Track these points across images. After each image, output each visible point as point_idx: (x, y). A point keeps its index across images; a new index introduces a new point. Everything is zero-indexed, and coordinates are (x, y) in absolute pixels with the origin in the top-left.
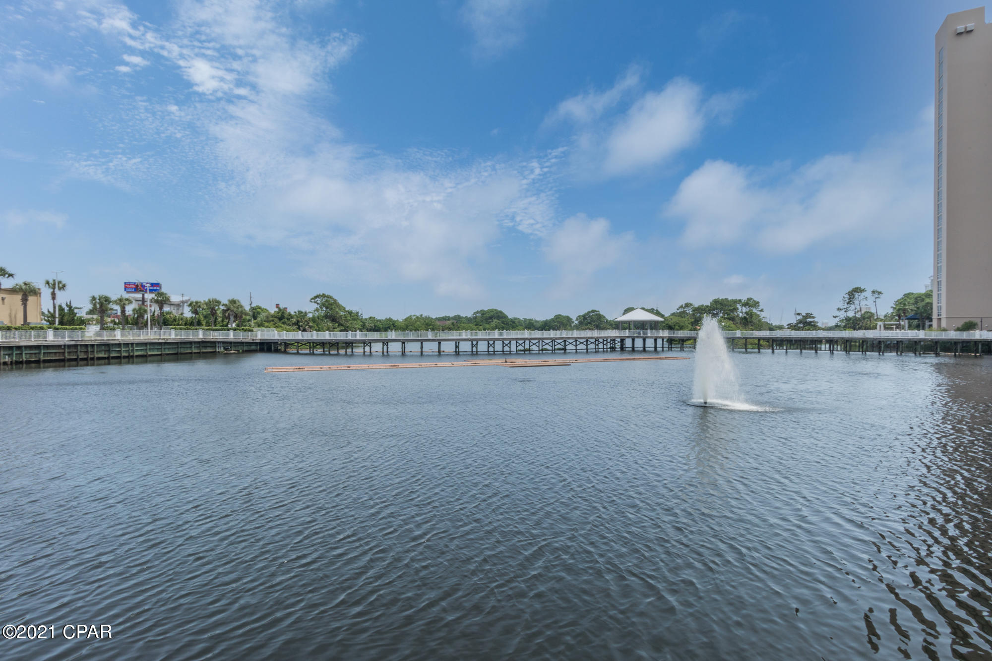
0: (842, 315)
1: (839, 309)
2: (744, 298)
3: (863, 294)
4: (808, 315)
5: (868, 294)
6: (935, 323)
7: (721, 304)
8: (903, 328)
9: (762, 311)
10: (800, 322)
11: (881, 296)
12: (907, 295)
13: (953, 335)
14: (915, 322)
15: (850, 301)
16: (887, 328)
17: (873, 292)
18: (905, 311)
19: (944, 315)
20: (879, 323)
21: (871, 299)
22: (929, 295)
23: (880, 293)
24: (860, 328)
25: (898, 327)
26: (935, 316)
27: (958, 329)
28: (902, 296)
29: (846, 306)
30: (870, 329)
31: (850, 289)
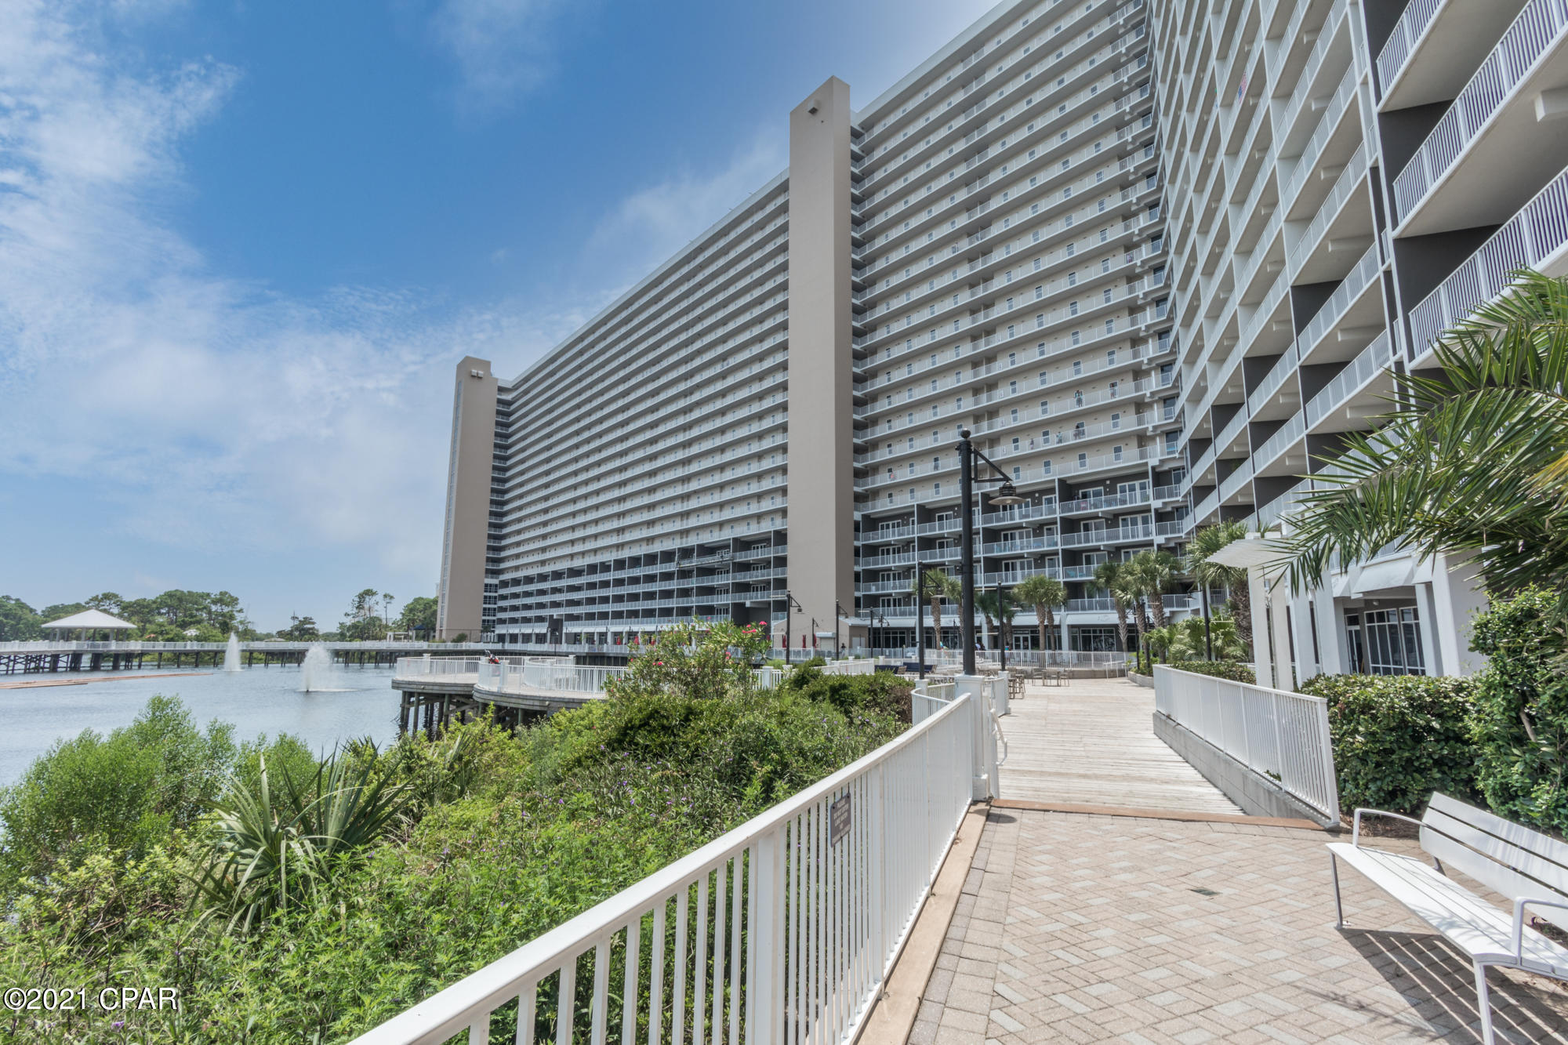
6: (437, 634)
7: (180, 600)
8: (411, 638)
13: (450, 646)
15: (360, 606)
16: (396, 638)
18: (414, 621)
19: (444, 628)
20: (390, 633)
22: (435, 602)
24: (368, 638)
25: (406, 637)
26: (438, 628)
27: (454, 641)
30: (379, 638)
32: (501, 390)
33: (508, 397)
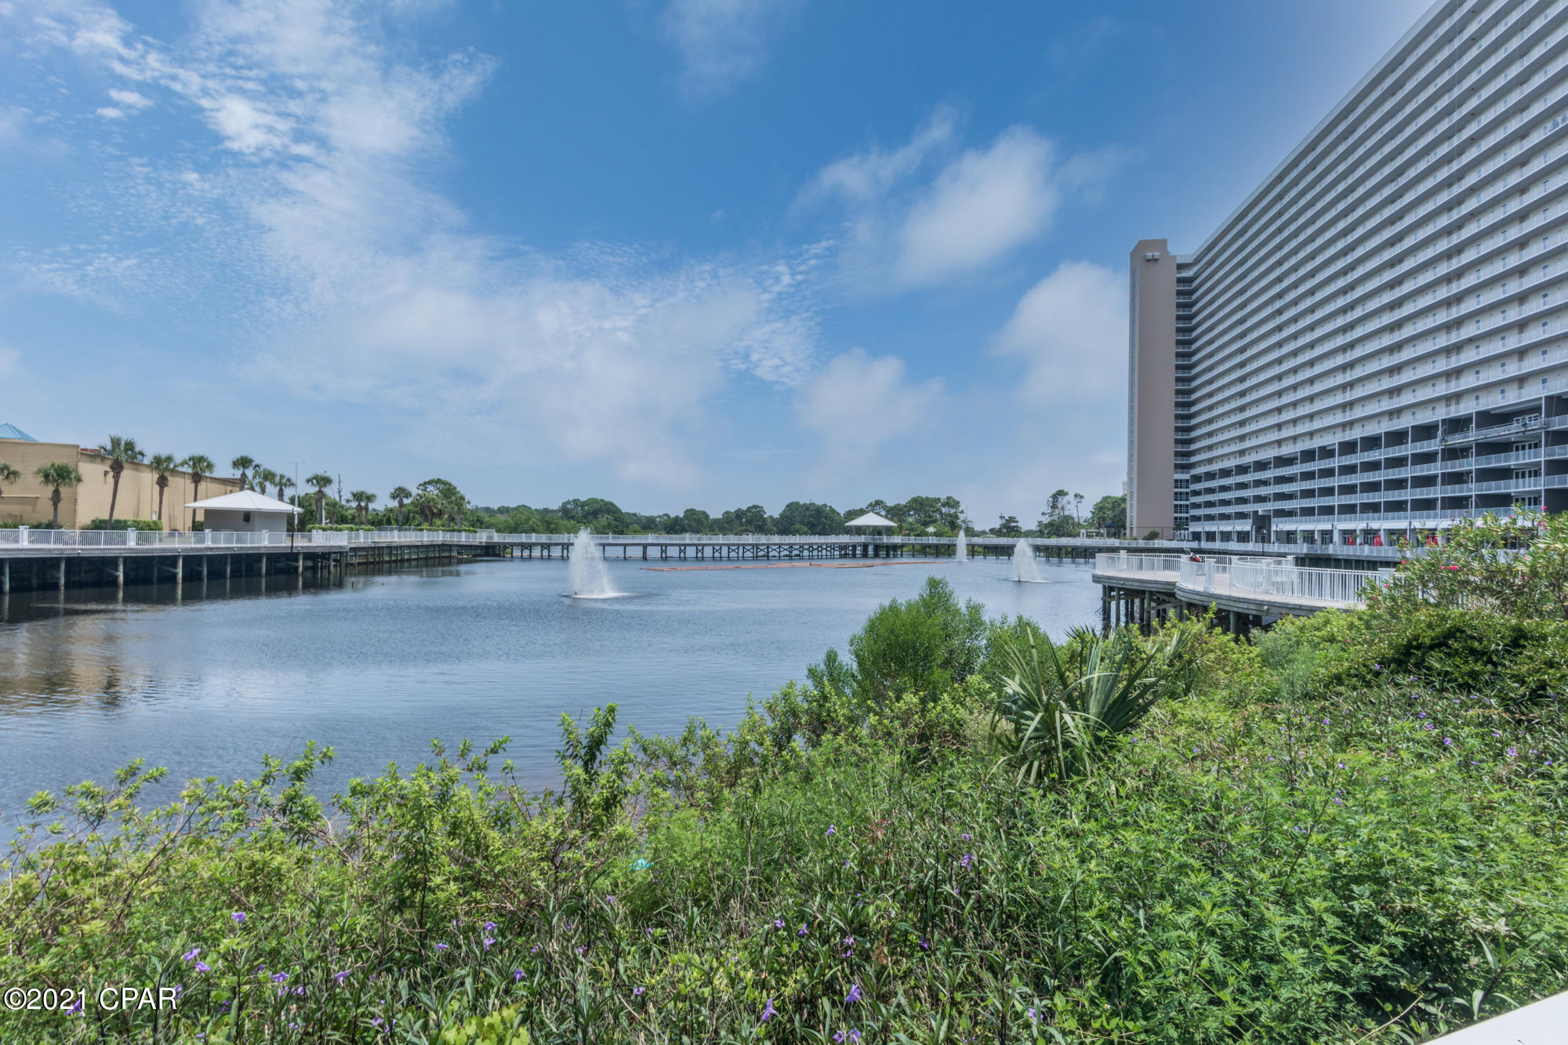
0: (1046, 520)
1: (1043, 514)
2: (943, 497)
3: (1066, 498)
4: (1012, 519)
5: (1070, 497)
6: (1128, 531)
7: (921, 504)
8: (1102, 535)
9: (962, 512)
10: (1003, 526)
11: (1083, 500)
12: (1106, 499)
13: (1142, 543)
14: (1112, 530)
15: (1054, 507)
16: (1089, 536)
17: (1076, 496)
18: (1104, 519)
19: (1134, 525)
20: (1083, 531)
21: (1074, 502)
22: (1124, 500)
23: (1082, 497)
24: (1063, 535)
25: (1098, 534)
26: (1128, 525)
27: (1145, 539)
28: (1099, 500)
29: (1050, 510)
30: (1074, 536)
31: (1054, 492)
32: (1181, 267)
33: (1189, 273)
